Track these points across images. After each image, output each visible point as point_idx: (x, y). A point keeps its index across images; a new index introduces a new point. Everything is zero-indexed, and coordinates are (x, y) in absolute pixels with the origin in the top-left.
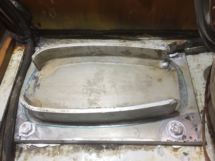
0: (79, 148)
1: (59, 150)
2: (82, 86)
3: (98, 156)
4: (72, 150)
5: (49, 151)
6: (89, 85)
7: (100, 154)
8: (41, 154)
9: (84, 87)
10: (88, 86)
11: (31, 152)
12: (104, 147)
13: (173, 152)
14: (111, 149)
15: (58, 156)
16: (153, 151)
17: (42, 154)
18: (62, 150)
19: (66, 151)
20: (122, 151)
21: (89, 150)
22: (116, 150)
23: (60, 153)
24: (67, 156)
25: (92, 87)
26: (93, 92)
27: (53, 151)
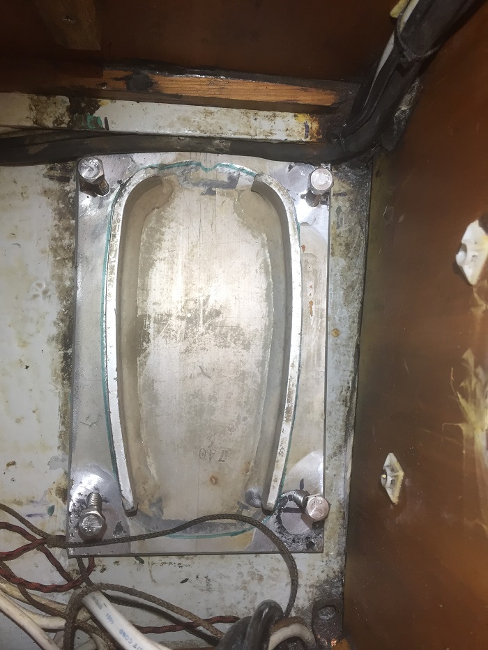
0: (68, 300)
1: (64, 259)
2: (204, 298)
3: (51, 339)
4: (64, 286)
5: (61, 239)
6: (206, 313)
7: (54, 343)
8: (56, 222)
9: (202, 303)
10: (204, 311)
11: (60, 202)
12: (68, 351)
13: (55, 487)
14: (63, 364)
15: (51, 259)
16: (59, 448)
17: (56, 225)
18: (64, 265)
19: (62, 274)
20: (60, 387)
21: (62, 321)
22: (61, 374)
23: (58, 261)
24: (53, 277)
25: (201, 322)
26: (187, 323)
27: (62, 246)
